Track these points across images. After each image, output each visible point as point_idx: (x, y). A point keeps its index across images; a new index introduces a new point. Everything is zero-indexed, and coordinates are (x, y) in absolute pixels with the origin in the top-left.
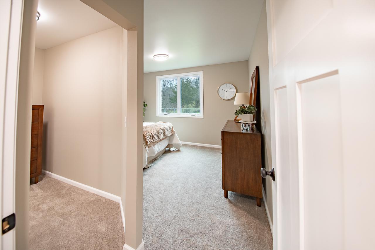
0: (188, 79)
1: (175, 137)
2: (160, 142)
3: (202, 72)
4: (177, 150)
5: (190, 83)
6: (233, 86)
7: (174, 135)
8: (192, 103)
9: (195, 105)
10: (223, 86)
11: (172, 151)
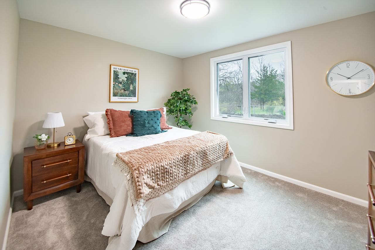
0: (273, 72)
1: (232, 164)
2: (192, 178)
3: (290, 42)
4: (236, 186)
5: (275, 76)
6: (367, 65)
7: (231, 159)
8: (277, 100)
9: (281, 102)
10: (340, 66)
11: (226, 188)
